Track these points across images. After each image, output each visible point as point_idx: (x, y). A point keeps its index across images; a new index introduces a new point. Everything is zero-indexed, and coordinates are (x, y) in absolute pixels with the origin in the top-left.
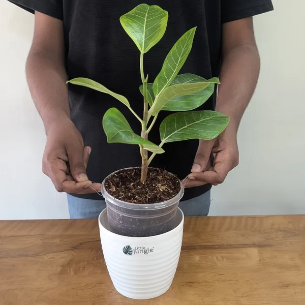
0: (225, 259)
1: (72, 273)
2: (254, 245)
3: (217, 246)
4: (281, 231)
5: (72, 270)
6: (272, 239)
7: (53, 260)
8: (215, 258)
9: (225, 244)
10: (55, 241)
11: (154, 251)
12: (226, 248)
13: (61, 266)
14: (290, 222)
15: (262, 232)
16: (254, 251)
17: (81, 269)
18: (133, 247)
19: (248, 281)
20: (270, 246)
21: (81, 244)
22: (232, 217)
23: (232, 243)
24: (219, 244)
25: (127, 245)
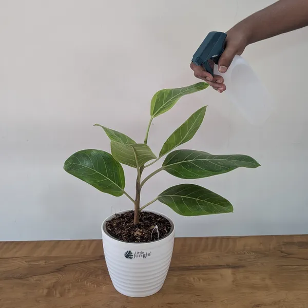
0: (201, 281)
1: (58, 295)
2: (228, 266)
3: (194, 267)
4: (253, 252)
5: (57, 292)
6: (245, 260)
7: (38, 282)
8: (192, 279)
9: (201, 265)
10: (40, 263)
12: (202, 269)
13: (47, 288)
14: (261, 243)
15: (236, 253)
16: (228, 272)
17: (67, 291)
18: (133, 252)
19: (222, 301)
20: (243, 266)
21: (65, 266)
22: (207, 238)
23: (207, 264)
24: (196, 265)
25: (129, 250)
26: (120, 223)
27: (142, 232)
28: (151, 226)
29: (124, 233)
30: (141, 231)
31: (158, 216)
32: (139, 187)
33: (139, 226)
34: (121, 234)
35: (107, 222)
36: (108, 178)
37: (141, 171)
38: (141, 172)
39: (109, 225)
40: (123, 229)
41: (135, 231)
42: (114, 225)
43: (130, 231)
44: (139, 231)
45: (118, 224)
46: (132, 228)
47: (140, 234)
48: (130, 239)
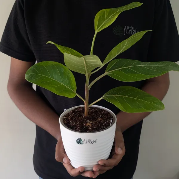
26: (73, 117)
27: (91, 124)
28: (98, 118)
29: (78, 125)
30: (91, 122)
31: (101, 109)
33: (89, 119)
34: (75, 126)
35: (64, 116)
36: (63, 84)
39: (65, 119)
40: (76, 121)
41: (86, 123)
42: (69, 118)
43: (82, 123)
44: (90, 123)
45: (72, 118)
46: (84, 120)
47: (90, 125)
48: (83, 130)
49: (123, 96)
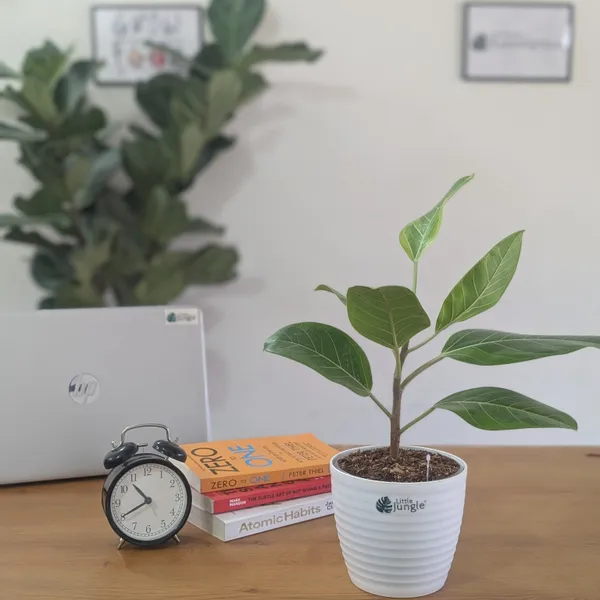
11: (426, 507)
18: (393, 500)
25: (384, 496)
30: (403, 467)
32: (398, 389)
34: (365, 472)
36: (340, 368)
37: (402, 358)
38: (403, 360)
41: (392, 468)
44: (399, 467)
47: (401, 472)
49: (480, 403)
